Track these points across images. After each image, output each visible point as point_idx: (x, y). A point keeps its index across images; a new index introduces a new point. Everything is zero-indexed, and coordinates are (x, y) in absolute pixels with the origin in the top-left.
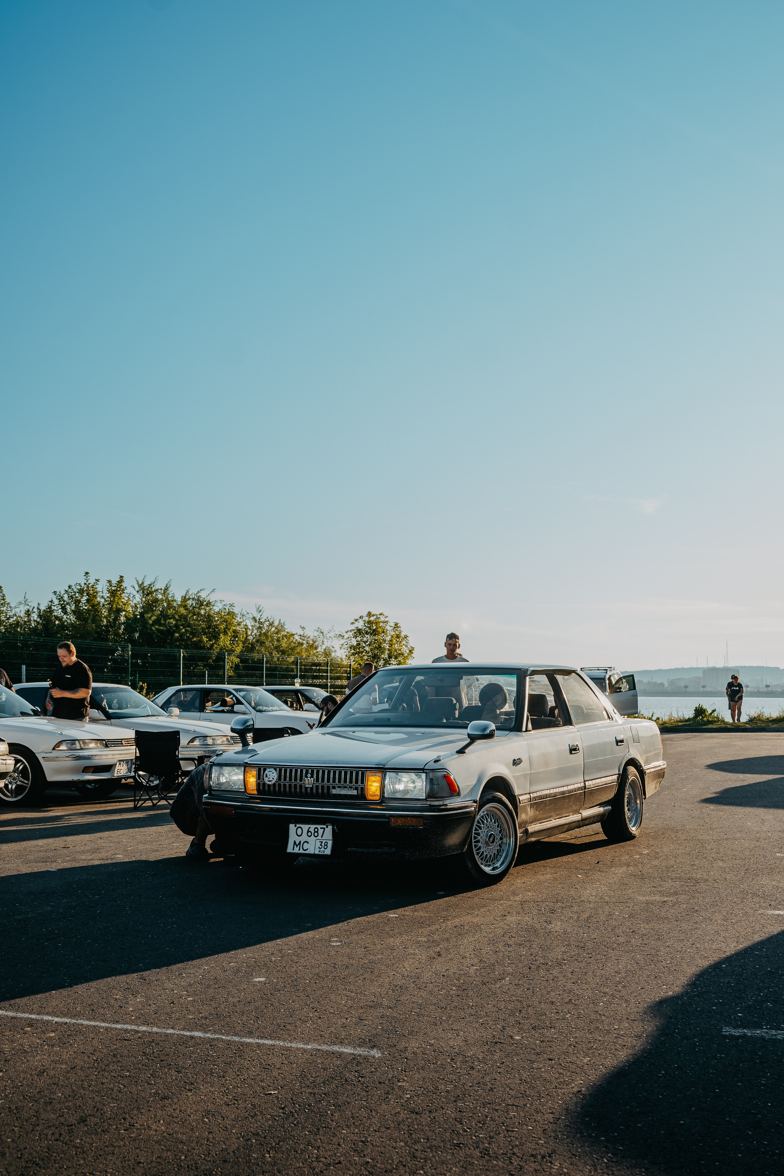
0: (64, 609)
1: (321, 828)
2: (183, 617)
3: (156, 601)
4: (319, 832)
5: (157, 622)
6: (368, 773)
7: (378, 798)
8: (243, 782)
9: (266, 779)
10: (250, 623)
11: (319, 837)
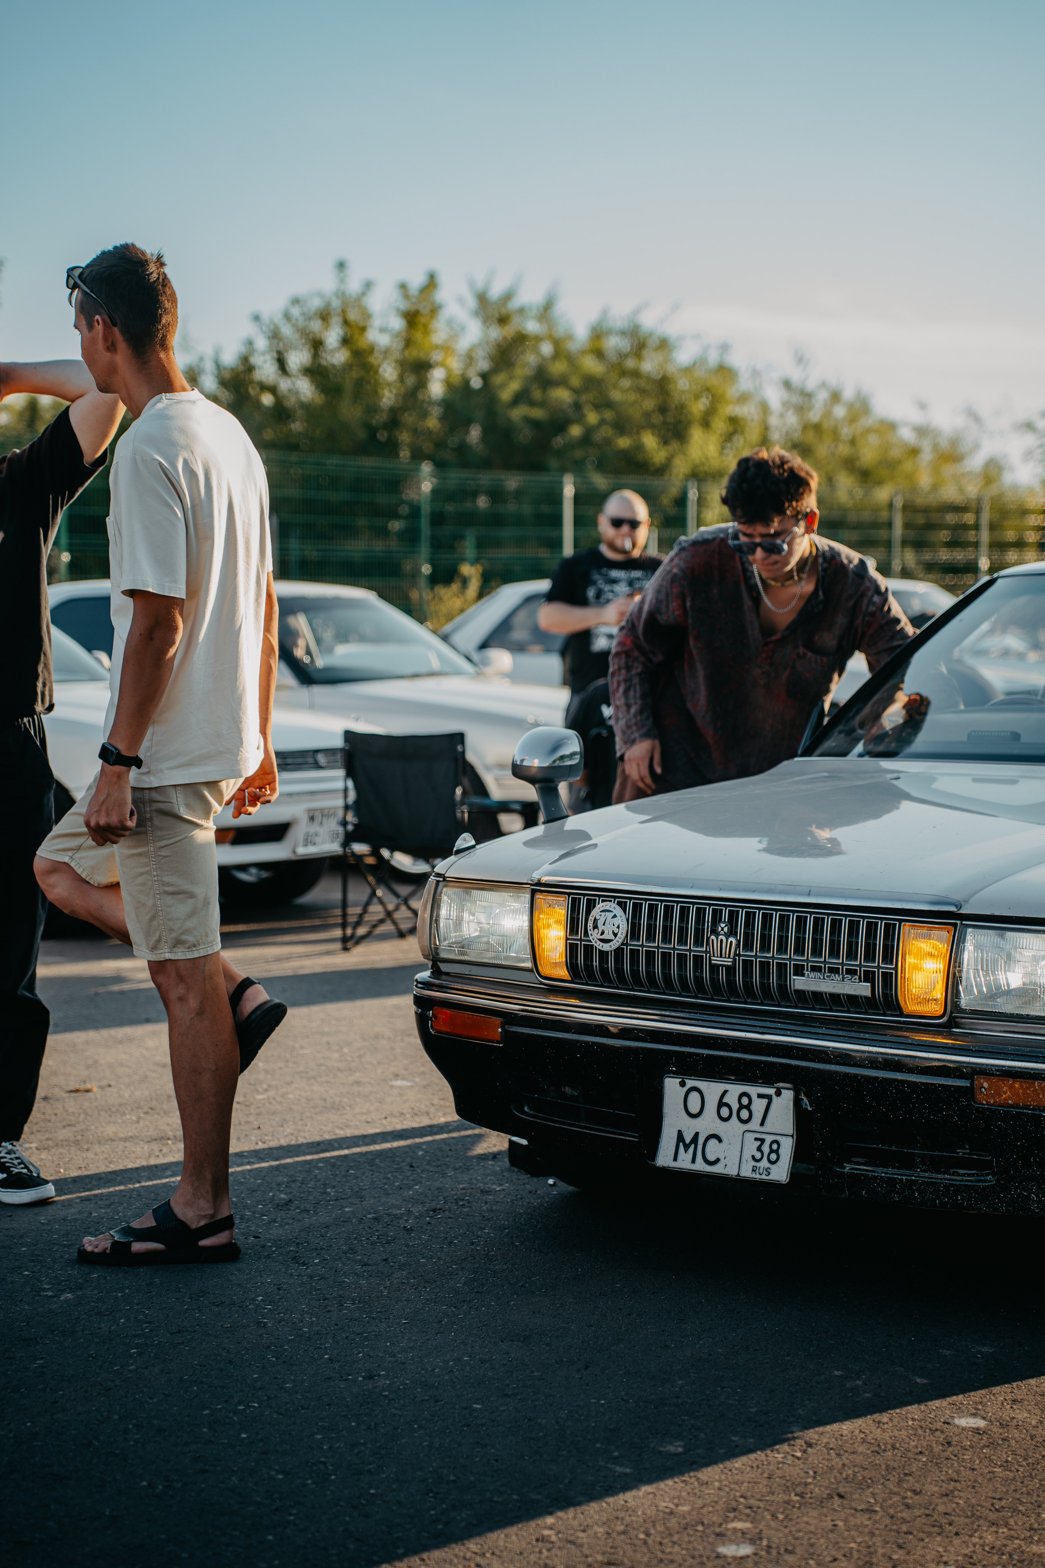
0: (281, 364)
1: (760, 1096)
2: (591, 382)
3: (521, 339)
4: (753, 1107)
5: (520, 398)
6: (906, 928)
7: (936, 1009)
8: (527, 936)
9: (594, 936)
10: (774, 397)
11: (755, 1124)
